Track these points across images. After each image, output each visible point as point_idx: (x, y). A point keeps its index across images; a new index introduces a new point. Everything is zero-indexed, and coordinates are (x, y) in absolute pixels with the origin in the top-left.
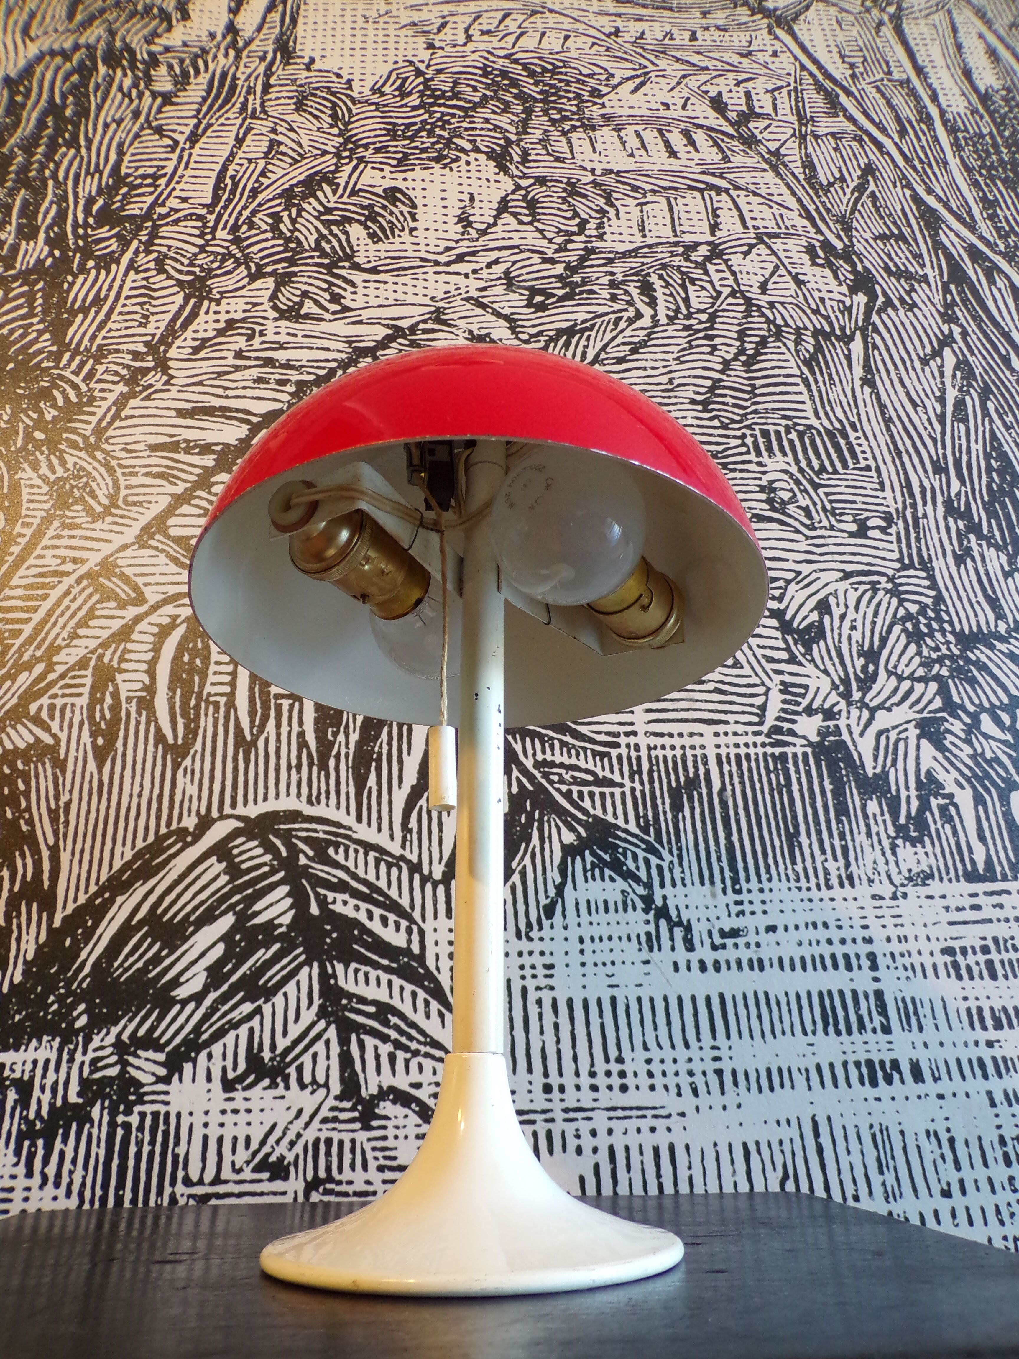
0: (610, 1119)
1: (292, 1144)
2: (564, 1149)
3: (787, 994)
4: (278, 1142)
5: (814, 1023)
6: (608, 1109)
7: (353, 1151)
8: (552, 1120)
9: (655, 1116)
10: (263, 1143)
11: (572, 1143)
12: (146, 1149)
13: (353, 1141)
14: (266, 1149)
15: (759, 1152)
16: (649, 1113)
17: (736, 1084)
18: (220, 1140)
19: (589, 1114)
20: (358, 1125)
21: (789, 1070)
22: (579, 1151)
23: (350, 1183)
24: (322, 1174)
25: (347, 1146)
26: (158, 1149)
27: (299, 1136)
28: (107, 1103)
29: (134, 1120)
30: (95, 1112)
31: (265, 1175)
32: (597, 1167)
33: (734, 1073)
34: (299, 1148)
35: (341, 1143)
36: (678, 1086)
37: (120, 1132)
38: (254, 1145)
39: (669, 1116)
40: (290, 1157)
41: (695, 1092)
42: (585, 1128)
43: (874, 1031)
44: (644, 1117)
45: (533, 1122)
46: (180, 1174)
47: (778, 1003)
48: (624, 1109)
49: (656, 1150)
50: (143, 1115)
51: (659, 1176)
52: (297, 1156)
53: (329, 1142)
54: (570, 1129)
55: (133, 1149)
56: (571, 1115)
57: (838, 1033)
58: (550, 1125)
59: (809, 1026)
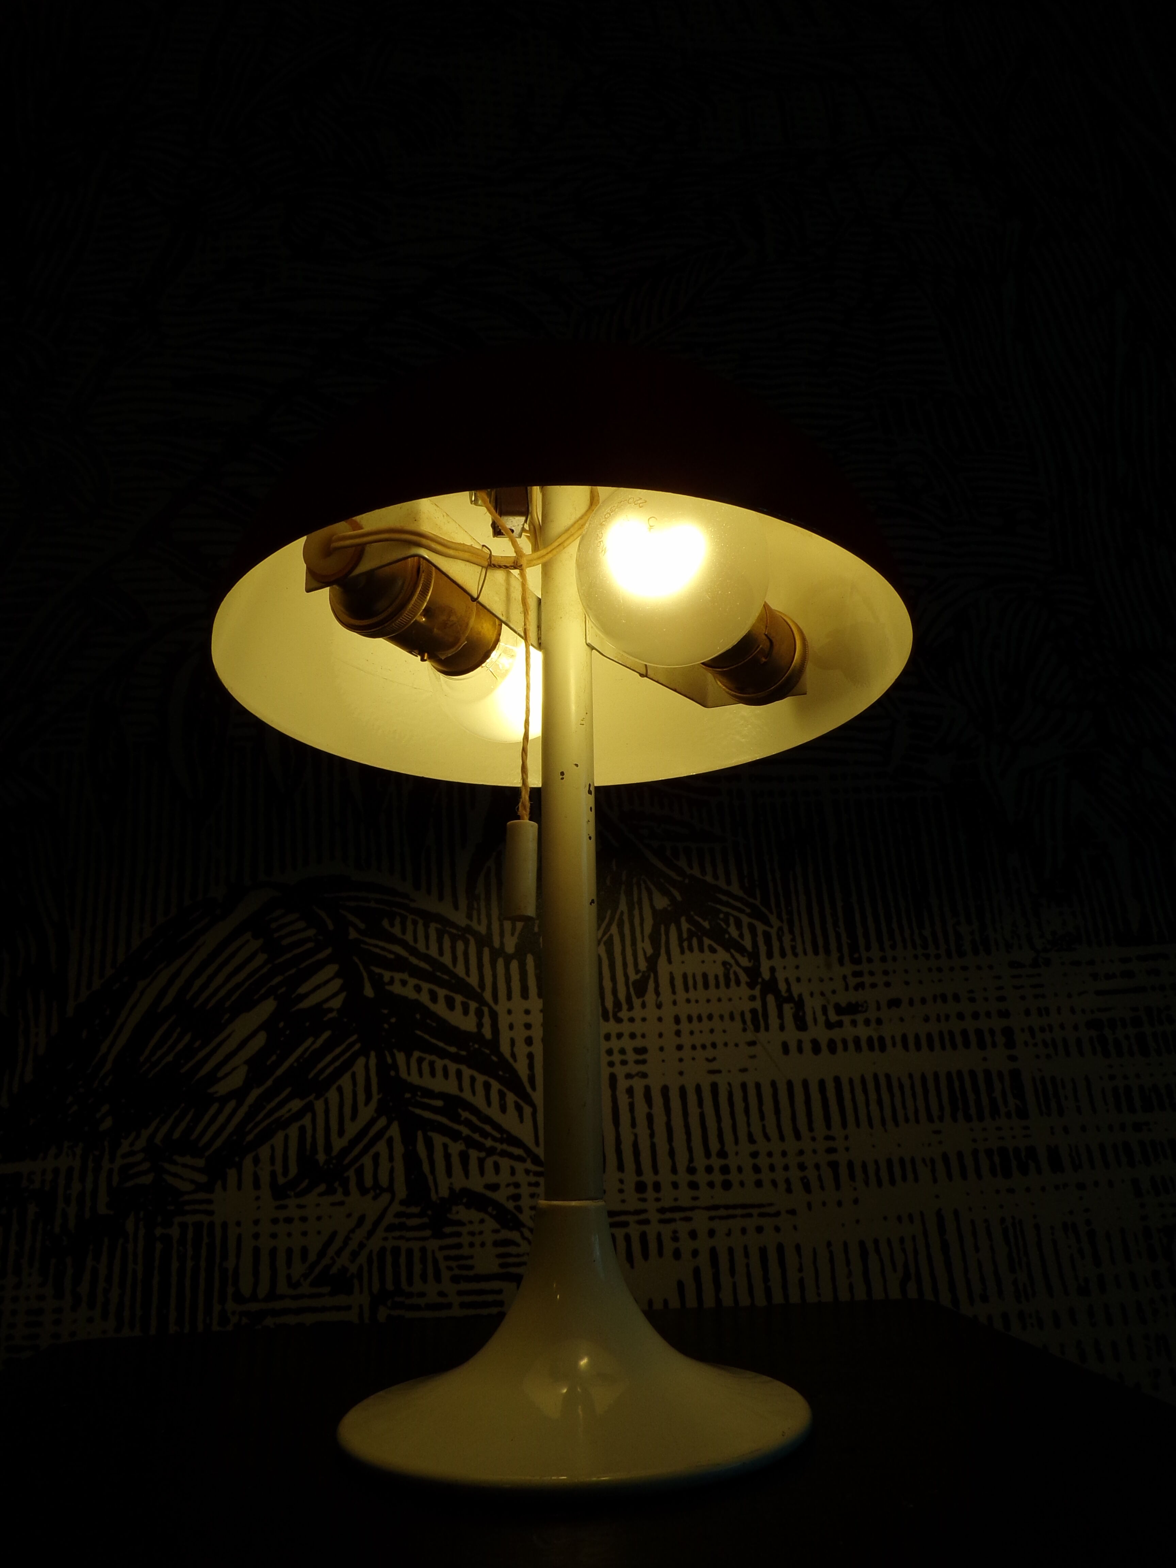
0: (711, 1218)
1: (354, 1255)
2: (661, 1253)
3: (911, 1076)
4: (339, 1253)
5: (941, 1108)
6: (708, 1208)
7: (423, 1260)
8: (647, 1222)
9: (761, 1215)
10: (322, 1254)
11: (669, 1246)
12: (190, 1264)
13: (423, 1250)
14: (326, 1261)
15: (877, 1250)
16: (755, 1212)
17: (852, 1177)
18: (273, 1252)
19: (688, 1214)
20: (427, 1233)
21: (913, 1161)
22: (677, 1254)
23: (422, 1295)
24: (390, 1286)
25: (417, 1255)
26: (203, 1264)
27: (362, 1246)
28: (142, 1214)
29: (175, 1232)
30: (130, 1226)
31: (326, 1290)
32: (697, 1272)
33: (850, 1165)
34: (362, 1259)
35: (410, 1252)
36: (788, 1181)
37: (159, 1246)
38: (312, 1257)
39: (777, 1214)
40: (353, 1269)
41: (807, 1187)
42: (683, 1228)
43: (1009, 1115)
44: (750, 1215)
45: (625, 1224)
46: (230, 1290)
47: (901, 1087)
48: (727, 1207)
49: (763, 1252)
50: (183, 1226)
51: (766, 1279)
52: (361, 1267)
53: (396, 1251)
54: (667, 1231)
55: (175, 1265)
56: (668, 1215)
57: (968, 1118)
58: (644, 1228)
59: (935, 1112)
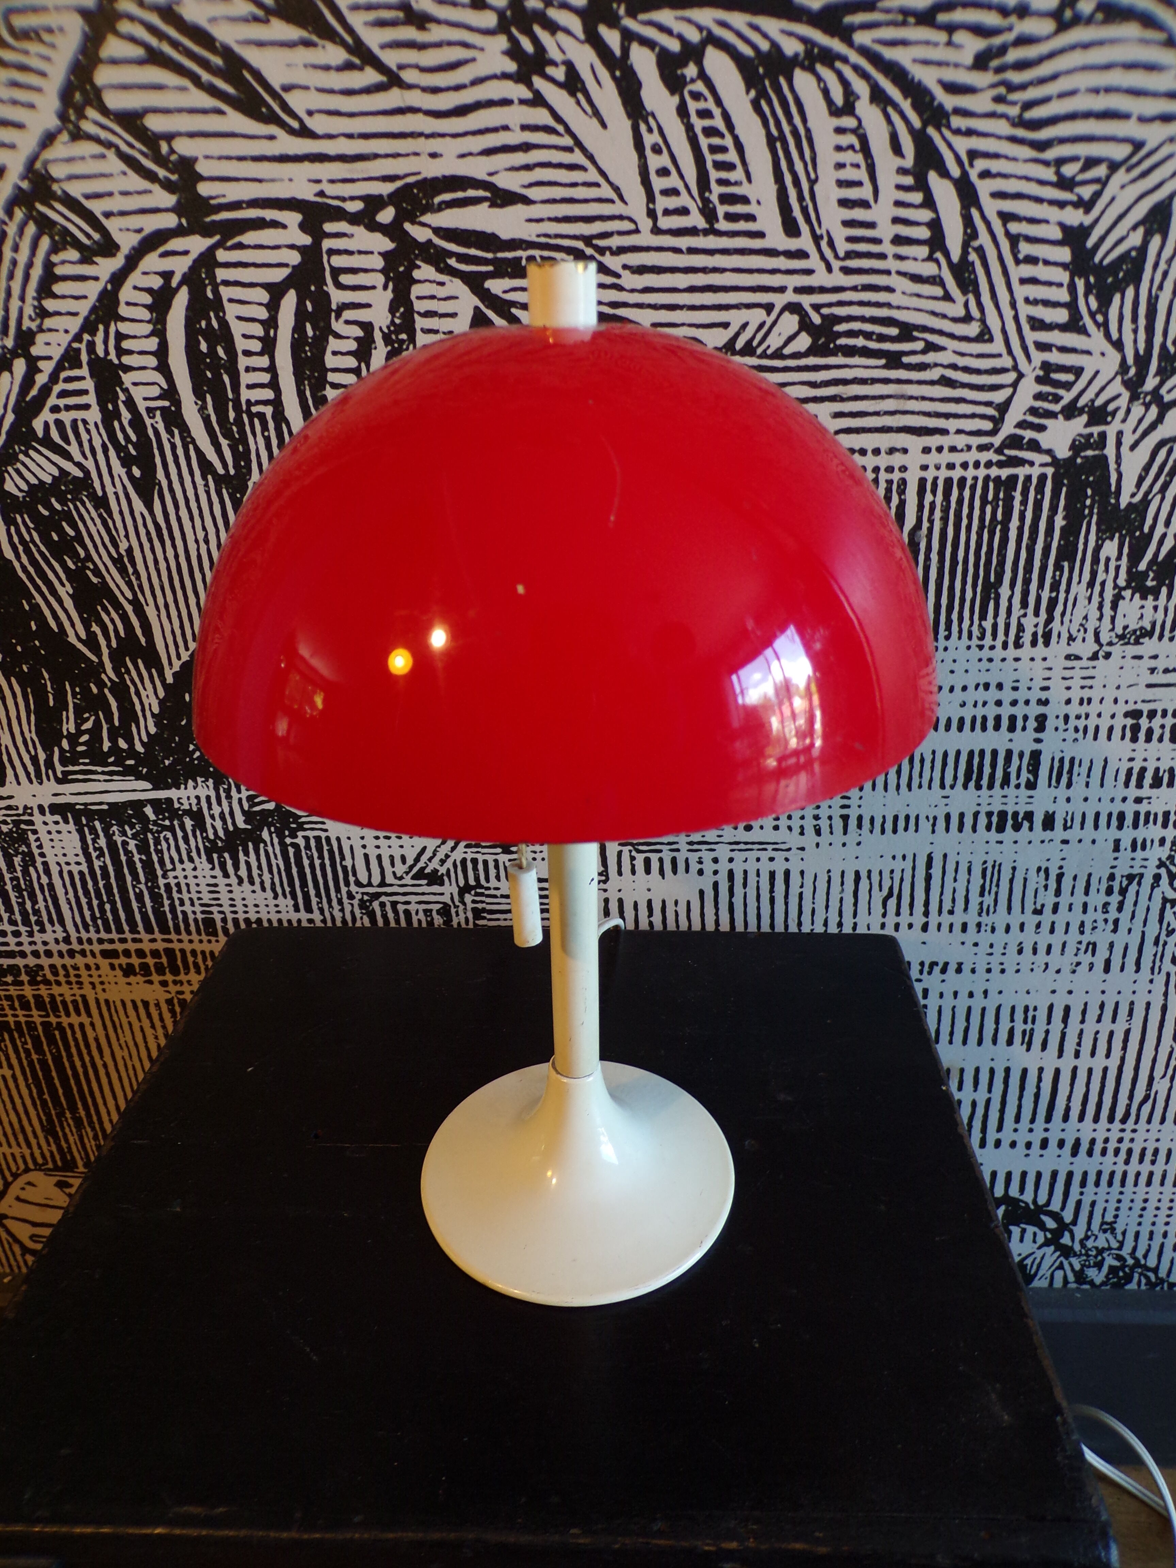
0: (732, 850)
1: (443, 862)
2: (687, 871)
3: (934, 752)
4: (430, 859)
5: (955, 778)
6: (730, 843)
7: (497, 867)
8: (678, 850)
9: (774, 850)
10: (417, 860)
11: (694, 867)
12: (317, 862)
13: (496, 861)
14: (421, 864)
15: (869, 877)
16: (770, 847)
17: (860, 826)
18: (379, 857)
19: (712, 847)
20: (499, 850)
21: (917, 817)
22: (701, 872)
23: (497, 889)
24: (472, 882)
25: (491, 865)
26: (327, 862)
27: (447, 856)
28: (273, 829)
29: (301, 841)
30: (265, 835)
31: (425, 882)
32: (716, 885)
33: (860, 818)
34: (449, 864)
35: (485, 863)
36: (802, 827)
37: (291, 850)
38: (410, 862)
39: (789, 849)
40: (442, 870)
41: (818, 832)
42: (707, 857)
43: (1018, 786)
44: (765, 849)
45: (660, 851)
46: (352, 879)
47: (922, 761)
48: (746, 843)
49: (772, 875)
50: (307, 839)
51: (772, 891)
52: (448, 870)
53: (475, 861)
54: (693, 858)
55: (306, 862)
56: (696, 847)
57: (978, 787)
58: (675, 854)
59: (949, 780)
